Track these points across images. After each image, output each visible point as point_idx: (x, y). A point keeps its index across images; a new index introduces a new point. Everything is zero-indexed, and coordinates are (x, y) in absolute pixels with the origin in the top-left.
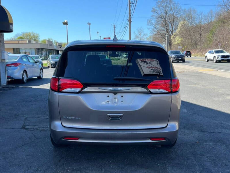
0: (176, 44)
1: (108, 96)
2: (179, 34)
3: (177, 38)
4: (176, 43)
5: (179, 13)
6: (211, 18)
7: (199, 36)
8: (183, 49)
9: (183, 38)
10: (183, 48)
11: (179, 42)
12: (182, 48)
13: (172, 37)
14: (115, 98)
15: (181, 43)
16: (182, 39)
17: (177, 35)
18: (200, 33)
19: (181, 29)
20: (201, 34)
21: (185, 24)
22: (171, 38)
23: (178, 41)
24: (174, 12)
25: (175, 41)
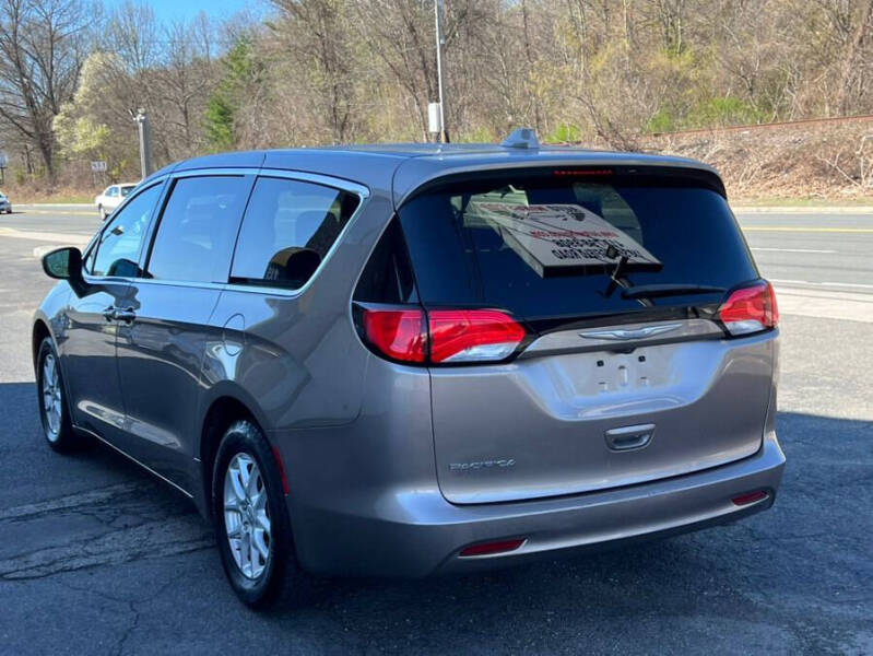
0: (80, 153)
1: (600, 364)
2: (86, 108)
3: (82, 126)
4: (79, 147)
5: (73, 21)
6: (204, 44)
7: (180, 118)
8: (114, 173)
9: (109, 126)
10: (113, 168)
11: (94, 143)
12: (108, 170)
13: (55, 122)
14: (622, 367)
15: (102, 149)
16: (102, 129)
17: (80, 113)
18: (182, 106)
19: (95, 89)
20: (186, 113)
21: (109, 67)
22: (54, 128)
23: (88, 141)
24: (48, 10)
25: (72, 139)
